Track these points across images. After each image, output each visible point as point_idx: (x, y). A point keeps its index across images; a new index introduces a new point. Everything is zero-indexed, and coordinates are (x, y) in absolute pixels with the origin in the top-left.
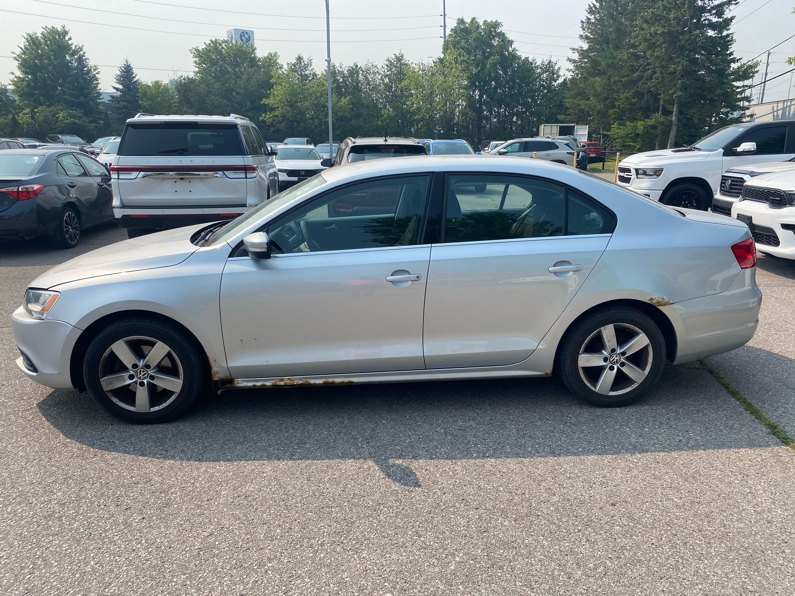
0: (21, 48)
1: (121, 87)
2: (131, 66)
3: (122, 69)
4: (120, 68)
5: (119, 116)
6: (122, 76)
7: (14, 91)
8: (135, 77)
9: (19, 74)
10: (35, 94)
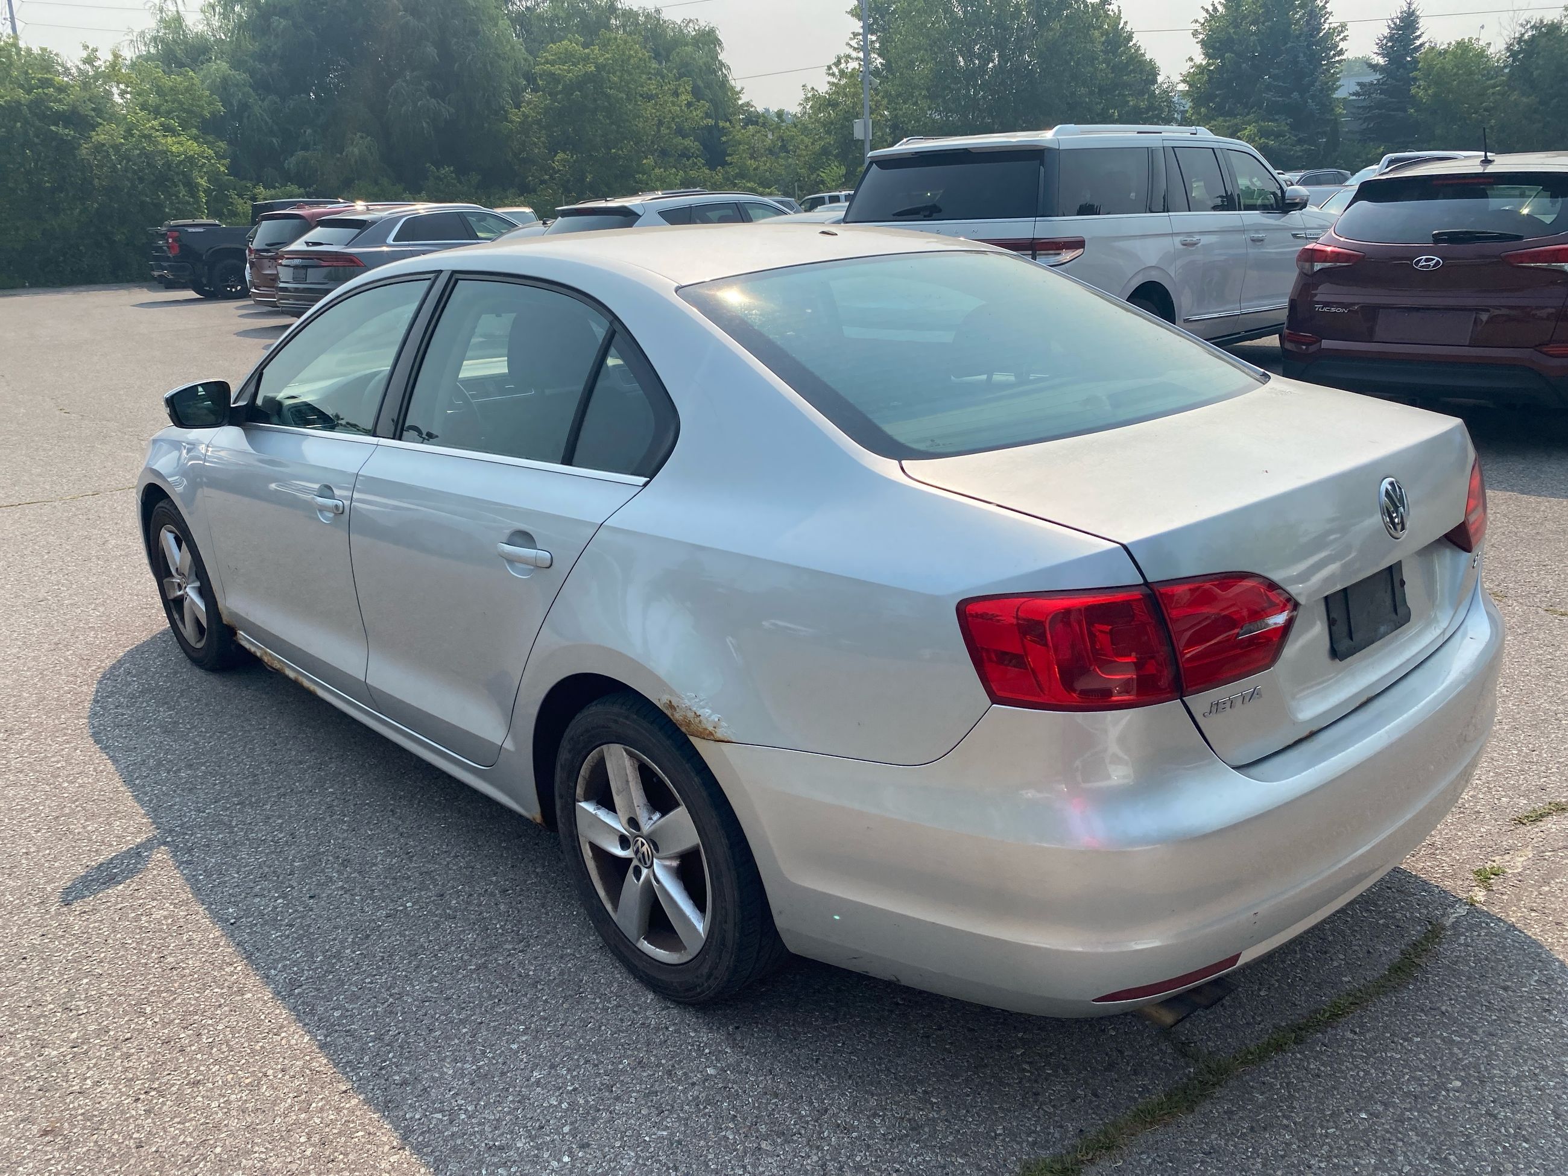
0: (1207, 11)
1: (1381, 61)
2: (1418, 13)
3: (1395, 24)
4: (1392, 20)
5: (1364, 126)
6: (1391, 38)
7: (1185, 94)
8: (1419, 36)
9: (1200, 59)
10: (1217, 96)
